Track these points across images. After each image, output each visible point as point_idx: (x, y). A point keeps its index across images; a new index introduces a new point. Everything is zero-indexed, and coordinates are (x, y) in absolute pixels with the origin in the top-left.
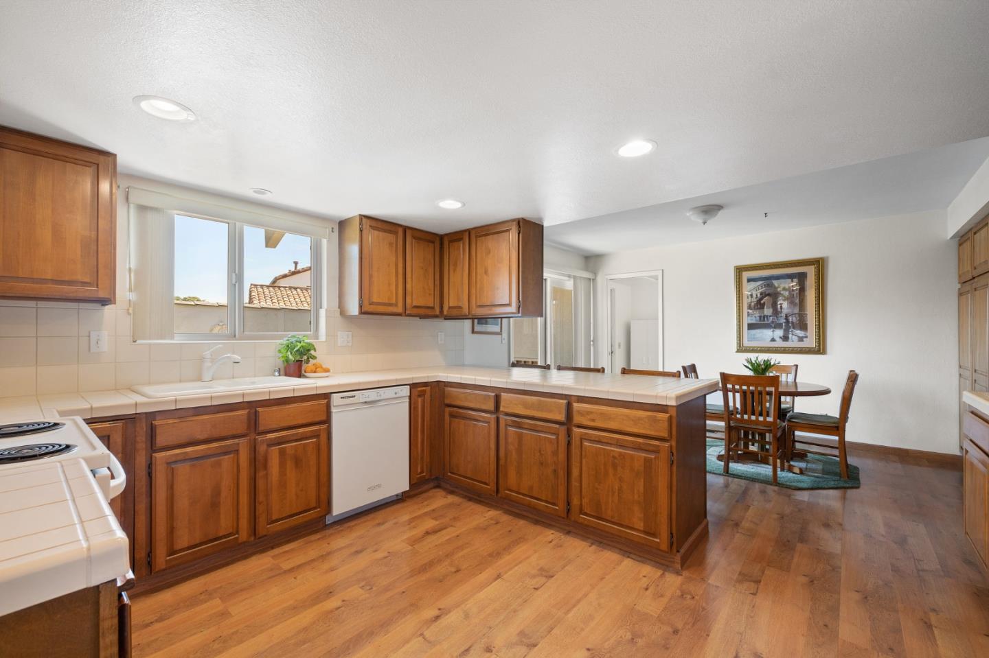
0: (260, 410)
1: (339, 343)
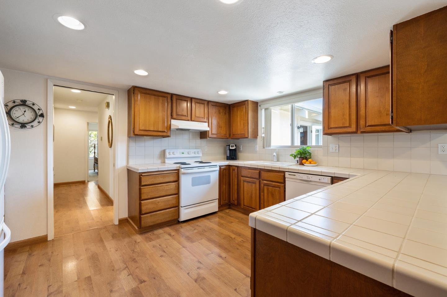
0: (262, 172)
1: (331, 150)
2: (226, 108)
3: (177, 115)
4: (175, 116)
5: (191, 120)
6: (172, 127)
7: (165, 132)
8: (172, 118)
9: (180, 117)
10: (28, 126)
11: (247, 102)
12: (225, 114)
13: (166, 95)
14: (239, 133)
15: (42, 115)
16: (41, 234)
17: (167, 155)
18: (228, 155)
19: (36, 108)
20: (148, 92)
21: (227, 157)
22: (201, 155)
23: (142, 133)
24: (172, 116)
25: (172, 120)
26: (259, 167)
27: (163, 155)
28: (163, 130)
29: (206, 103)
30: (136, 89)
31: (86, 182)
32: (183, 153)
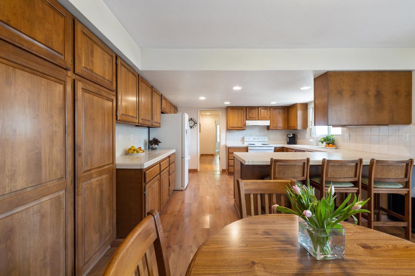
1: (345, 138)
2: (285, 109)
3: (249, 118)
4: (248, 119)
5: (258, 120)
6: (246, 125)
7: (242, 127)
8: (247, 120)
9: (251, 119)
10: (193, 127)
11: (296, 104)
12: (284, 113)
13: (243, 108)
14: (292, 126)
15: (196, 123)
16: (196, 168)
17: (245, 140)
18: (288, 141)
19: (194, 120)
20: (234, 108)
21: (288, 142)
22: (267, 140)
23: (231, 128)
24: (246, 118)
25: (246, 121)
26: (298, 149)
27: (243, 139)
28: (241, 127)
29: (268, 108)
30: (228, 108)
31: (214, 155)
32: (255, 139)
